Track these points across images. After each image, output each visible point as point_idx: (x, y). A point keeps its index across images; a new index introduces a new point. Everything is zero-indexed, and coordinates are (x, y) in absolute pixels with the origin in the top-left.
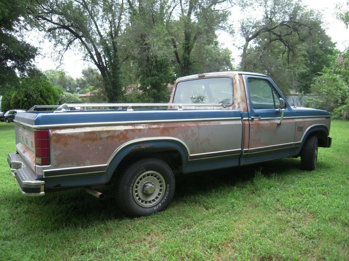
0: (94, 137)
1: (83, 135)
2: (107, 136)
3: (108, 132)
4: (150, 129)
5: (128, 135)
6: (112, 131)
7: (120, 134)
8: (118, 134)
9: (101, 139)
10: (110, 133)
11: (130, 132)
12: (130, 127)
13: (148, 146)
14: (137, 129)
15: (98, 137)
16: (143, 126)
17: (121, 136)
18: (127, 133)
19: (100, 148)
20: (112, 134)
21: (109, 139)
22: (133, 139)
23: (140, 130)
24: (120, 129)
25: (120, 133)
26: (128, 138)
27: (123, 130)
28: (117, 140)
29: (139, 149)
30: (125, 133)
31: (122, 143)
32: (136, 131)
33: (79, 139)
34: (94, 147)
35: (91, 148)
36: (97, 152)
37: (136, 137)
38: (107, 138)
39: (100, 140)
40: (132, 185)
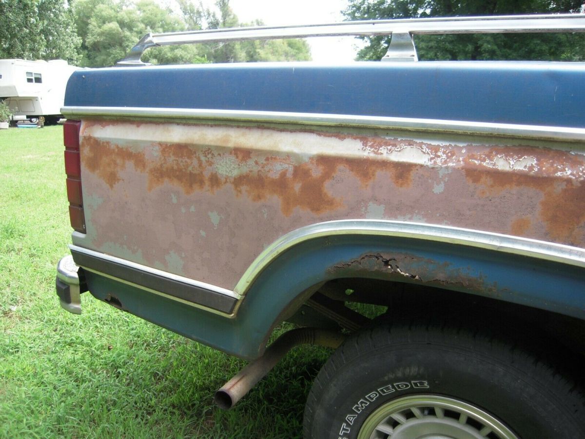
0: (190, 169)
1: (155, 154)
2: (235, 173)
3: (244, 154)
4: (473, 174)
5: (328, 189)
6: (259, 152)
7: (289, 175)
8: (283, 175)
9: (215, 180)
10: (251, 162)
11: (342, 172)
12: (351, 148)
13: (441, 276)
14: (384, 164)
15: (207, 174)
16: (436, 149)
17: (297, 187)
18: (327, 176)
19: (215, 218)
20: (256, 169)
21: (244, 188)
22: (354, 211)
23: (403, 170)
24: (296, 150)
25: (291, 170)
26: (331, 203)
27: (312, 158)
28: (275, 200)
29: (378, 272)
30: (316, 172)
31: (298, 223)
32: (380, 173)
33: (144, 166)
34: (193, 209)
35: (183, 210)
36: (203, 233)
37: (372, 206)
38: (239, 181)
39: (212, 186)
40: (351, 418)
